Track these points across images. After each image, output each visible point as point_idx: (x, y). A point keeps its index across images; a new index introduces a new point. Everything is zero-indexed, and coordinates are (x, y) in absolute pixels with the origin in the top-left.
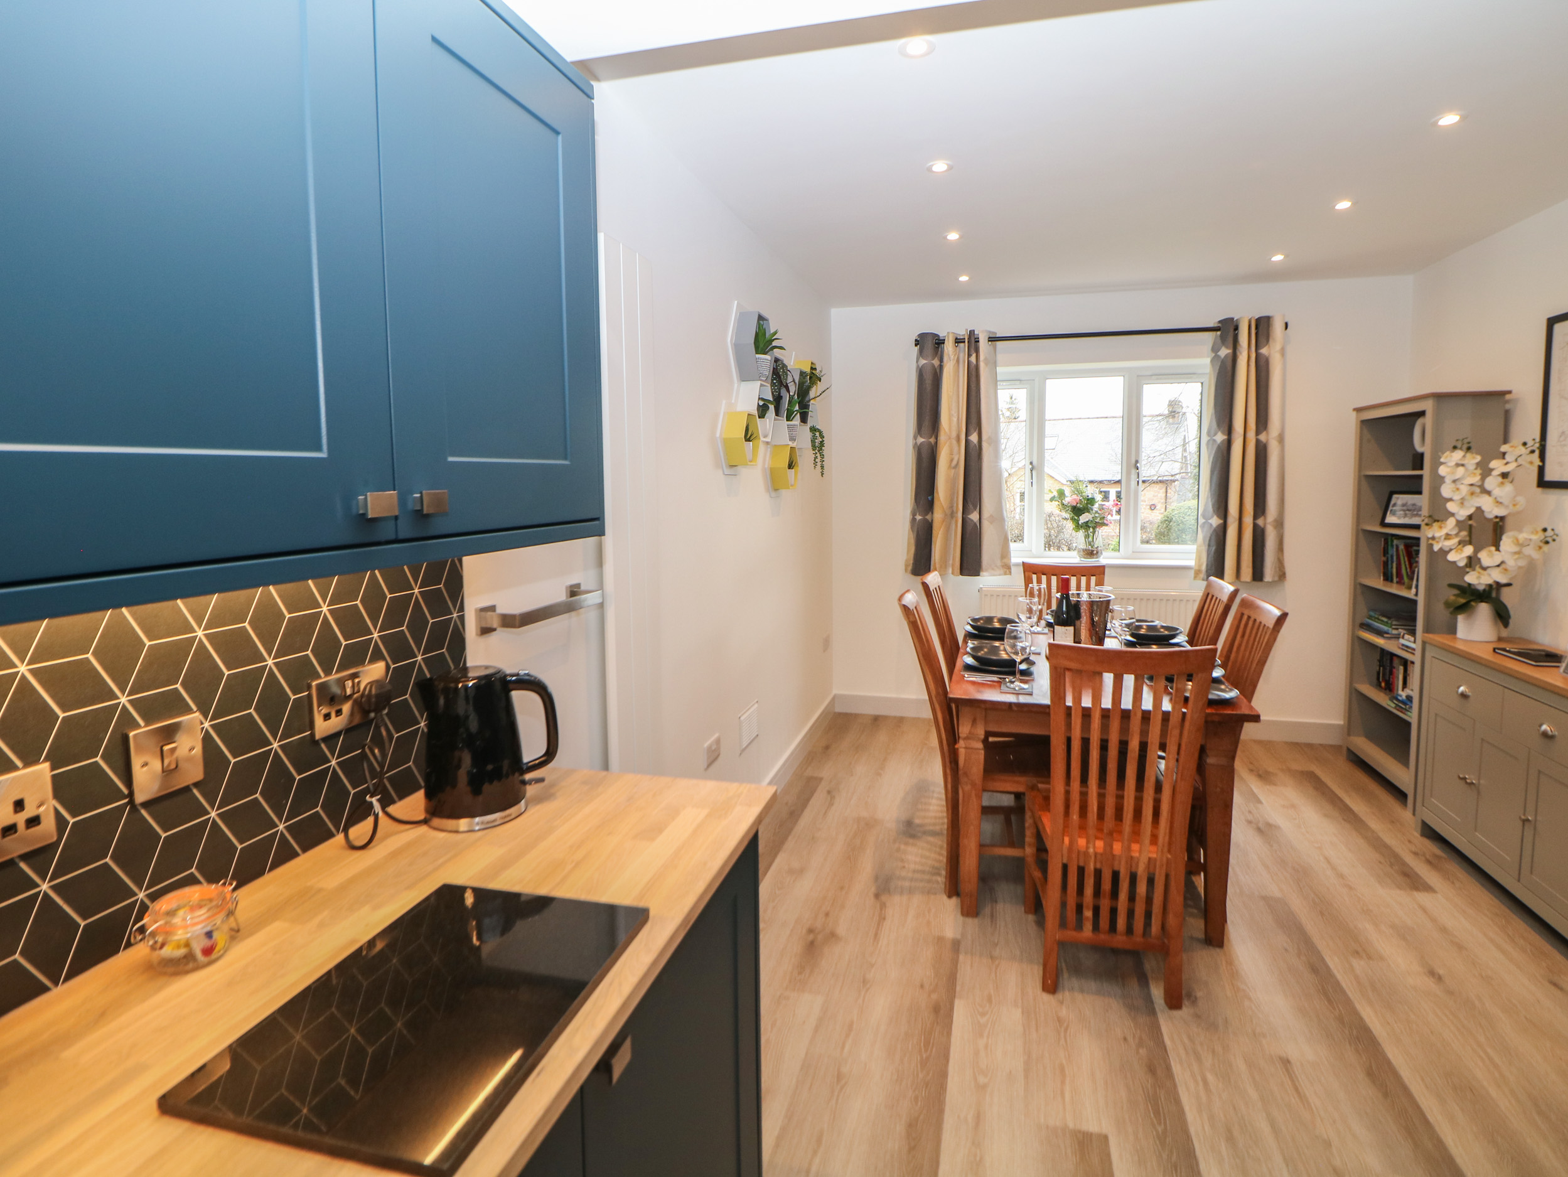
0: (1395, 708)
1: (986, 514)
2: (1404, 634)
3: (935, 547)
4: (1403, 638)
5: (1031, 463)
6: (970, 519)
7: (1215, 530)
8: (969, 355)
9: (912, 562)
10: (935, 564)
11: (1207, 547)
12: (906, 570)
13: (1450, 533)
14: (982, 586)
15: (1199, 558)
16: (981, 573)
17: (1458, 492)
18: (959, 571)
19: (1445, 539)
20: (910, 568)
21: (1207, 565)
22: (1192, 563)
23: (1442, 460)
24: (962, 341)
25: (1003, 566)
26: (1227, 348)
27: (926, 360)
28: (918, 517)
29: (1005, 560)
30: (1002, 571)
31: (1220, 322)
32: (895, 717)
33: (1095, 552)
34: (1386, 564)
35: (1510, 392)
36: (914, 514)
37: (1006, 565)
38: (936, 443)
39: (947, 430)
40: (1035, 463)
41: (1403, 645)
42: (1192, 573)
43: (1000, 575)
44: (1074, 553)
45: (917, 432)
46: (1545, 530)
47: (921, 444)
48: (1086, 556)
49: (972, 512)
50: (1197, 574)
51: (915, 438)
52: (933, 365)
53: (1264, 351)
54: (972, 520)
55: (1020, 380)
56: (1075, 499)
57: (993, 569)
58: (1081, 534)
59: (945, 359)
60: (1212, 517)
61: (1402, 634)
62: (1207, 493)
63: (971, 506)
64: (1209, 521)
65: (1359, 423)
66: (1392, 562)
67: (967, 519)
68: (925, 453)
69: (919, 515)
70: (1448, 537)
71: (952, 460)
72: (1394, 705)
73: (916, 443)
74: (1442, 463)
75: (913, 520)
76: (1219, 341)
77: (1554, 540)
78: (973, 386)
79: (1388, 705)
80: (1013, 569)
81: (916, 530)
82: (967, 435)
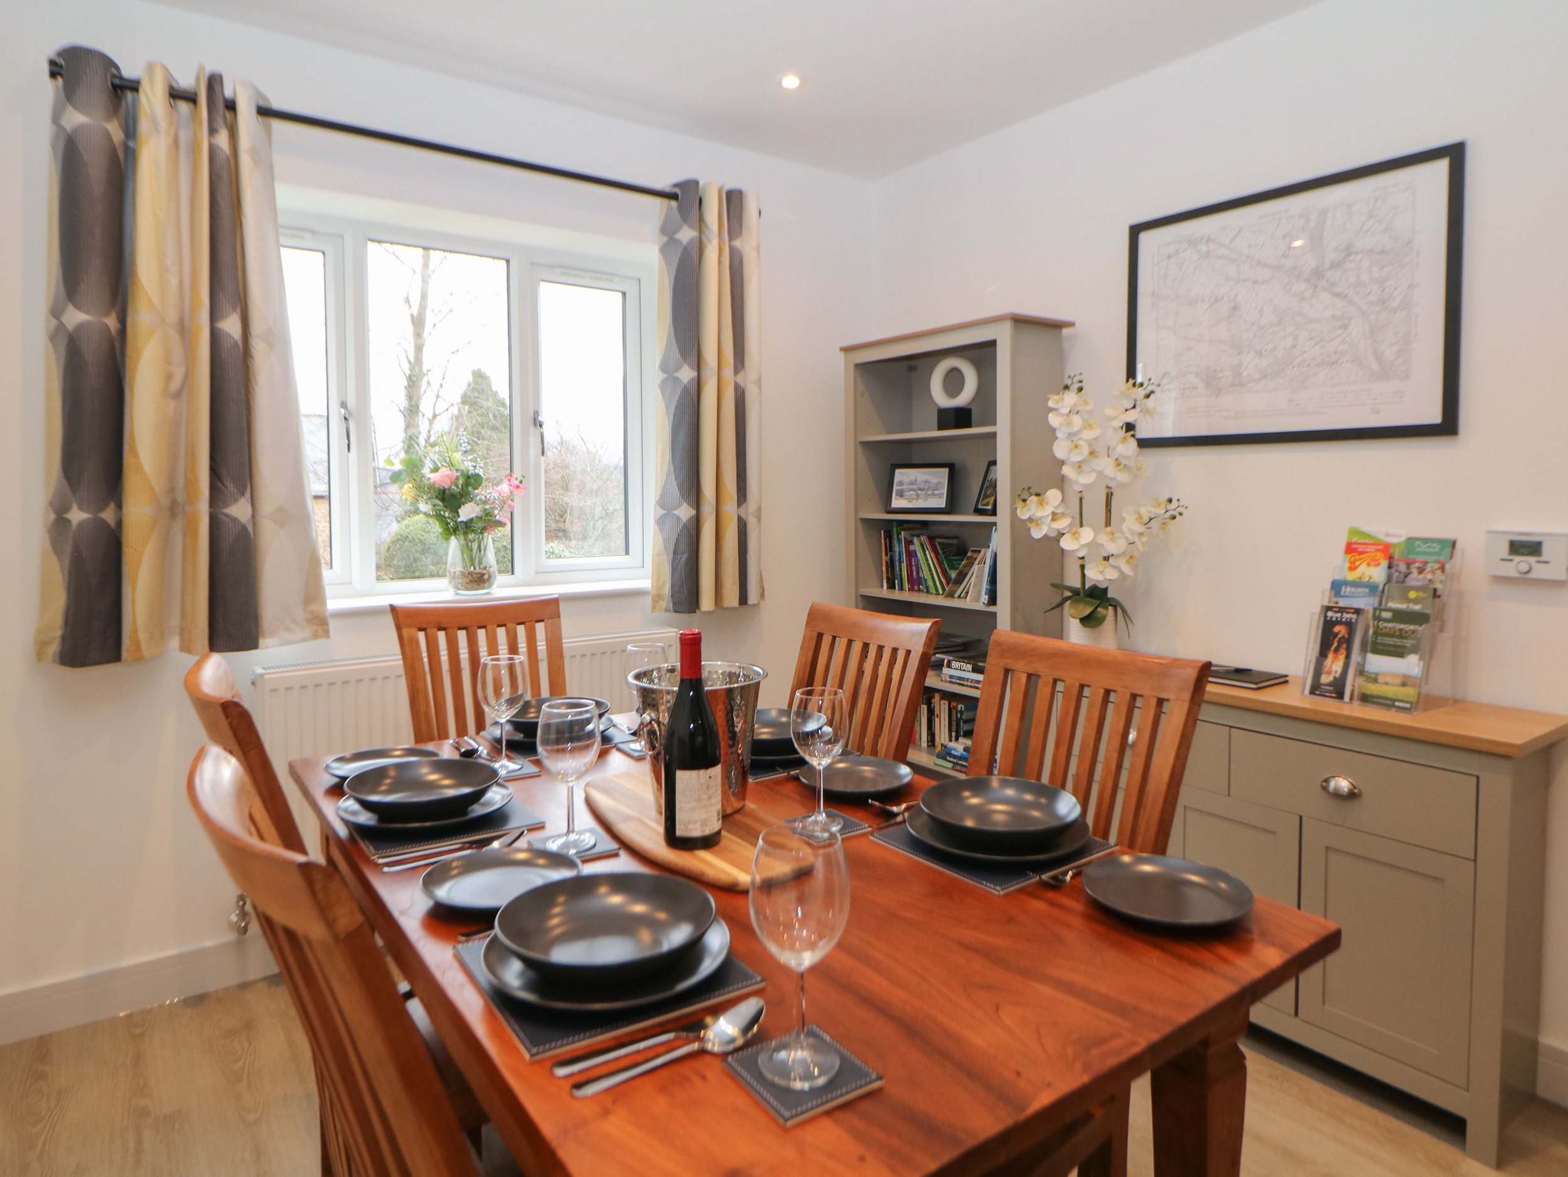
0: (953, 769)
1: (267, 506)
2: (949, 662)
3: (134, 592)
4: (949, 666)
5: (343, 405)
6: (227, 516)
7: (685, 526)
8: (212, 131)
9: (58, 633)
10: (135, 631)
11: (671, 556)
12: (40, 656)
13: (1057, 511)
14: (260, 671)
15: (657, 576)
16: (261, 642)
17: (1077, 451)
18: (206, 642)
19: (1053, 520)
20: (54, 648)
21: (673, 586)
22: (646, 584)
23: (1051, 404)
24: (191, 98)
25: (309, 621)
26: (691, 227)
27: (87, 114)
28: (77, 516)
29: (313, 607)
30: (308, 633)
31: (676, 185)
32: (20, 1045)
33: (486, 577)
34: (891, 565)
35: (1071, 324)
36: (60, 510)
37: (317, 617)
38: (123, 331)
39: (155, 299)
40: (351, 403)
41: (951, 677)
42: (648, 601)
43: (304, 640)
44: (443, 582)
45: (62, 291)
46: (1170, 501)
47: (80, 327)
48: (470, 586)
49: (236, 500)
50: (657, 602)
51: (56, 312)
52: (108, 137)
53: (737, 243)
54: (235, 520)
55: (313, 232)
56: (447, 476)
57: (288, 629)
58: (454, 544)
59: (144, 126)
60: (680, 505)
61: (946, 661)
62: (666, 465)
63: (231, 486)
64: (676, 512)
65: (852, 368)
66: (900, 562)
67: (223, 518)
68: (92, 352)
69: (80, 508)
70: (1055, 516)
71: (169, 377)
72: (950, 765)
73: (61, 326)
74: (1051, 410)
75: (60, 524)
76: (677, 216)
77: (1181, 514)
78: (224, 203)
79: (935, 764)
80: (333, 625)
81: (68, 549)
82: (214, 317)
